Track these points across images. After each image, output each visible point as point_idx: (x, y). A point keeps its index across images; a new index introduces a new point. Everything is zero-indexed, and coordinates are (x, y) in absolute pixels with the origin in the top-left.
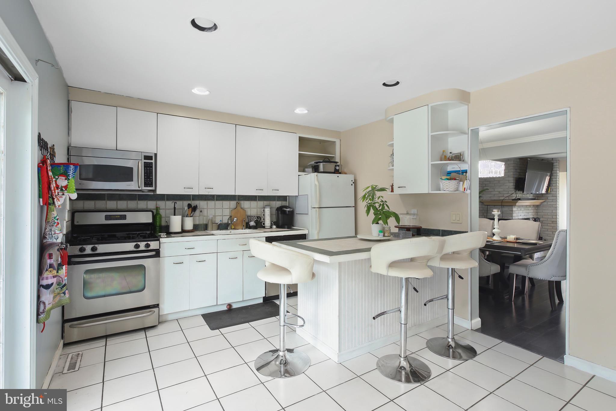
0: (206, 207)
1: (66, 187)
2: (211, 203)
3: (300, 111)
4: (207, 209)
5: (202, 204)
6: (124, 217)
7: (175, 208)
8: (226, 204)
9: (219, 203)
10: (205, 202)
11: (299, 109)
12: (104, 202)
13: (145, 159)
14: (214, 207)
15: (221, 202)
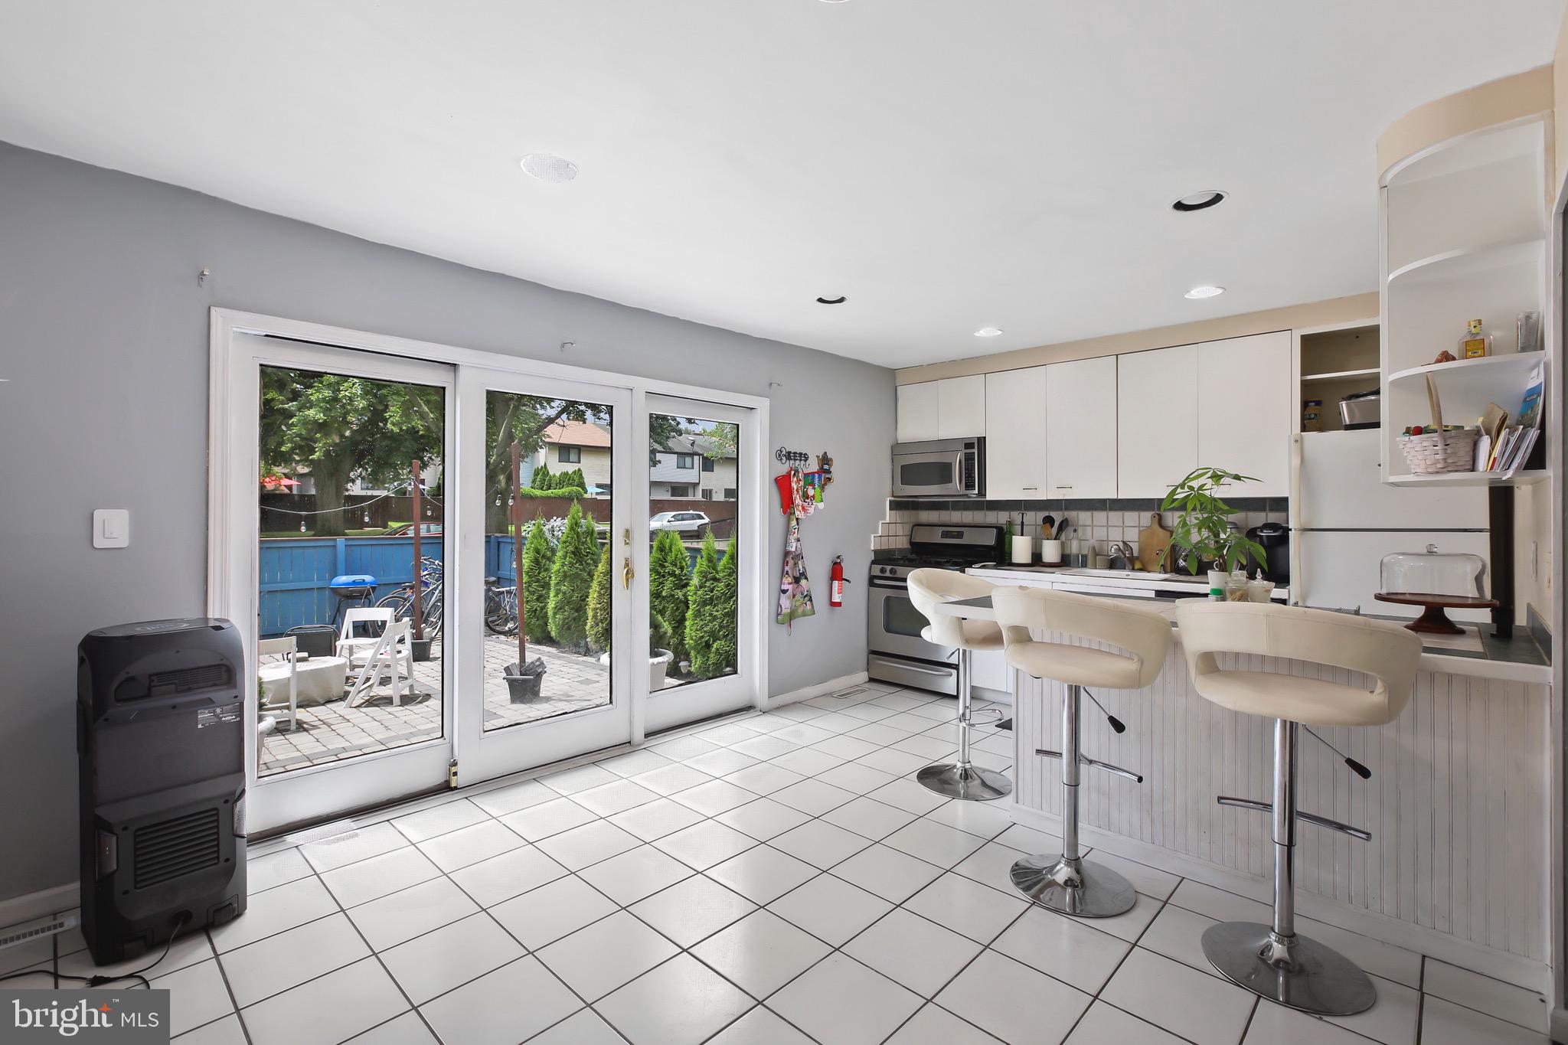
0: (1089, 522)
1: (813, 496)
2: (1100, 516)
3: (1203, 292)
4: (1092, 526)
5: (1084, 517)
6: (960, 535)
7: (1022, 523)
8: (1131, 517)
9: (1115, 516)
10: (1088, 514)
11: (1197, 290)
12: (948, 512)
13: (965, 449)
14: (1106, 524)
15: (1120, 513)
